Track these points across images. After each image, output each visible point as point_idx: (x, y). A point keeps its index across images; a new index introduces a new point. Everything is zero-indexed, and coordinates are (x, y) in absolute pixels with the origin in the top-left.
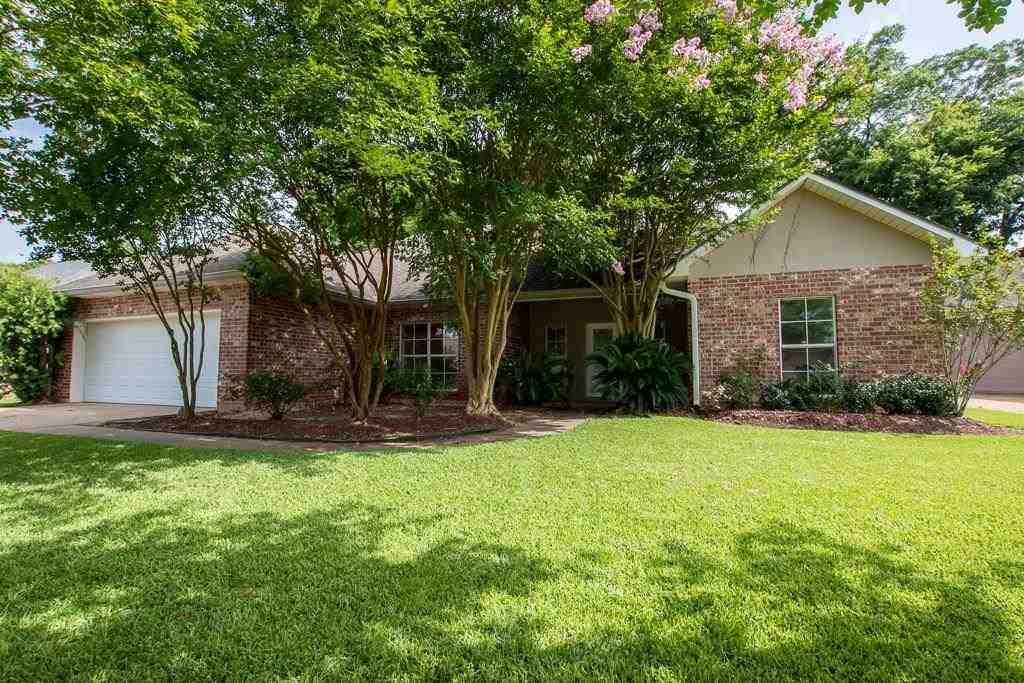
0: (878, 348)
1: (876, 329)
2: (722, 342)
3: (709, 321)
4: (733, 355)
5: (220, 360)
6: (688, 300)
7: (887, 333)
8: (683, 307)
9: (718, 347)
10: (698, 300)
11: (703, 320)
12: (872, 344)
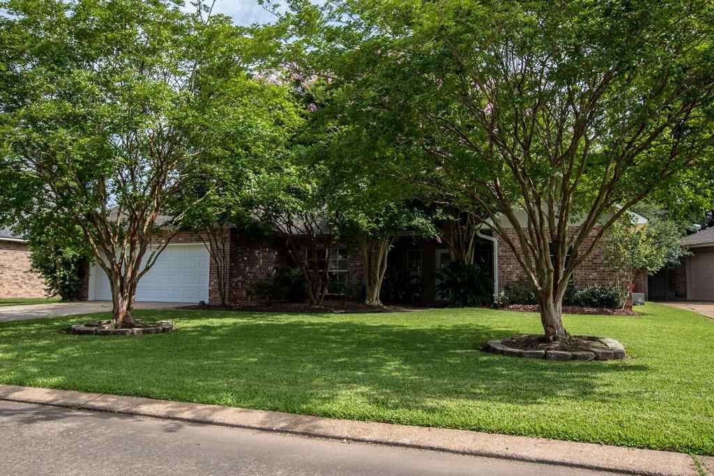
0: (596, 272)
1: (595, 261)
2: (511, 266)
3: (504, 254)
4: (517, 274)
5: (210, 274)
6: (492, 242)
7: (600, 263)
8: (490, 245)
9: (509, 270)
10: (498, 241)
11: (501, 253)
12: (592, 269)
